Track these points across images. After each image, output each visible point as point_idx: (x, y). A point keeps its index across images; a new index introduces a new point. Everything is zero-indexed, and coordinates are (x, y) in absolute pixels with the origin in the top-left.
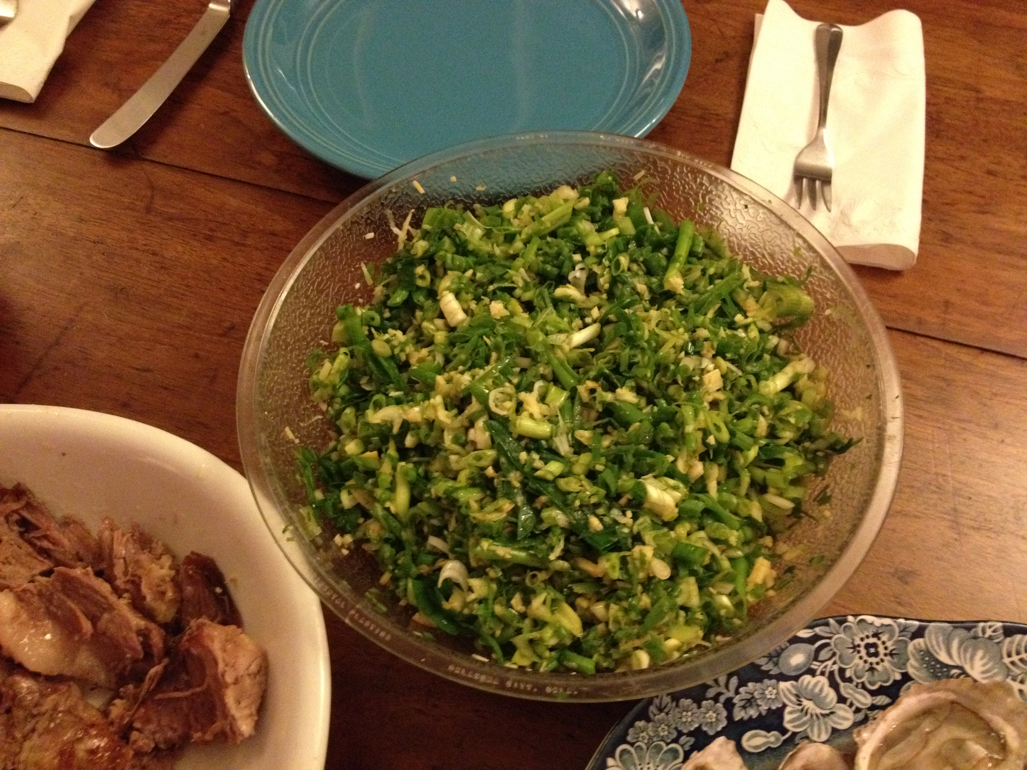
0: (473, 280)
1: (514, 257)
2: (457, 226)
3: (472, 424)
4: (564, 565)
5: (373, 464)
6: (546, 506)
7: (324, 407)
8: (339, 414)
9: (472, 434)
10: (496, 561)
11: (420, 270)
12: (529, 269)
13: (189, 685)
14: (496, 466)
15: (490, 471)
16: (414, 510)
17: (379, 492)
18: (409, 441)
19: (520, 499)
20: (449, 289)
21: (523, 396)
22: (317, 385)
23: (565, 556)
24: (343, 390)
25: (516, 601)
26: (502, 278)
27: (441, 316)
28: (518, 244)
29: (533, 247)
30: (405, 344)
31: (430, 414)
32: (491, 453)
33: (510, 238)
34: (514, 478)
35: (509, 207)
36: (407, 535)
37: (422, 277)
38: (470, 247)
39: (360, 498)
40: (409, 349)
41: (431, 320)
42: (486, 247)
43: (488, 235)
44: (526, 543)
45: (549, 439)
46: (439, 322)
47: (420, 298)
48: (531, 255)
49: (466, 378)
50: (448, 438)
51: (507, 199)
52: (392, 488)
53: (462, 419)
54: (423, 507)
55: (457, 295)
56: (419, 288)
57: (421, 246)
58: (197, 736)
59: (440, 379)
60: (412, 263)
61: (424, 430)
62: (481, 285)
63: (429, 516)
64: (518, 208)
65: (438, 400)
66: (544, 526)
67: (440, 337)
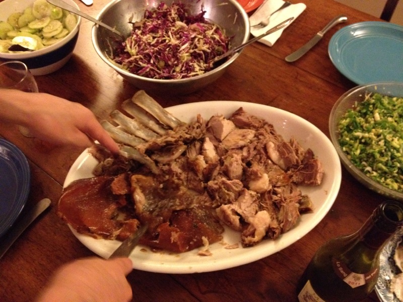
0: (383, 112)
1: (394, 110)
2: (382, 99)
3: (380, 140)
4: (396, 175)
5: (352, 144)
6: (395, 161)
7: (339, 130)
8: (343, 132)
9: (380, 143)
10: (380, 169)
11: (371, 106)
12: (398, 114)
13: (307, 171)
14: (385, 150)
15: (383, 151)
16: (361, 155)
17: (353, 149)
18: (363, 141)
19: (390, 158)
20: (378, 112)
21: (394, 138)
22: (340, 124)
23: (397, 173)
24: (345, 128)
25: (383, 179)
26: (391, 113)
27: (374, 117)
28: (396, 107)
29: (401, 109)
30: (363, 122)
31: (370, 136)
32: (385, 147)
33: (394, 106)
34: (389, 154)
35: (395, 99)
36: (357, 160)
37: (371, 108)
38: (384, 105)
39: (348, 150)
40: (364, 123)
41: (371, 118)
42: (388, 106)
43: (389, 103)
44: (389, 167)
45: (399, 149)
46: (373, 119)
47: (369, 113)
48: (400, 111)
49: (381, 131)
50: (374, 142)
51: (394, 97)
52: (357, 149)
53: (378, 139)
54: (364, 155)
55: (379, 114)
56: (369, 111)
57: (373, 101)
58: (306, 182)
59: (374, 130)
60: (369, 104)
61: (368, 139)
62: (385, 114)
63: (364, 158)
64: (397, 100)
65: (373, 134)
66: (394, 166)
67: (372, 122)
